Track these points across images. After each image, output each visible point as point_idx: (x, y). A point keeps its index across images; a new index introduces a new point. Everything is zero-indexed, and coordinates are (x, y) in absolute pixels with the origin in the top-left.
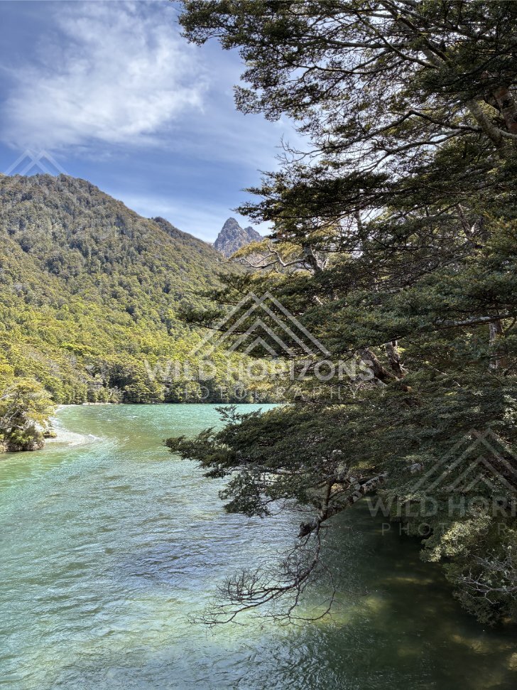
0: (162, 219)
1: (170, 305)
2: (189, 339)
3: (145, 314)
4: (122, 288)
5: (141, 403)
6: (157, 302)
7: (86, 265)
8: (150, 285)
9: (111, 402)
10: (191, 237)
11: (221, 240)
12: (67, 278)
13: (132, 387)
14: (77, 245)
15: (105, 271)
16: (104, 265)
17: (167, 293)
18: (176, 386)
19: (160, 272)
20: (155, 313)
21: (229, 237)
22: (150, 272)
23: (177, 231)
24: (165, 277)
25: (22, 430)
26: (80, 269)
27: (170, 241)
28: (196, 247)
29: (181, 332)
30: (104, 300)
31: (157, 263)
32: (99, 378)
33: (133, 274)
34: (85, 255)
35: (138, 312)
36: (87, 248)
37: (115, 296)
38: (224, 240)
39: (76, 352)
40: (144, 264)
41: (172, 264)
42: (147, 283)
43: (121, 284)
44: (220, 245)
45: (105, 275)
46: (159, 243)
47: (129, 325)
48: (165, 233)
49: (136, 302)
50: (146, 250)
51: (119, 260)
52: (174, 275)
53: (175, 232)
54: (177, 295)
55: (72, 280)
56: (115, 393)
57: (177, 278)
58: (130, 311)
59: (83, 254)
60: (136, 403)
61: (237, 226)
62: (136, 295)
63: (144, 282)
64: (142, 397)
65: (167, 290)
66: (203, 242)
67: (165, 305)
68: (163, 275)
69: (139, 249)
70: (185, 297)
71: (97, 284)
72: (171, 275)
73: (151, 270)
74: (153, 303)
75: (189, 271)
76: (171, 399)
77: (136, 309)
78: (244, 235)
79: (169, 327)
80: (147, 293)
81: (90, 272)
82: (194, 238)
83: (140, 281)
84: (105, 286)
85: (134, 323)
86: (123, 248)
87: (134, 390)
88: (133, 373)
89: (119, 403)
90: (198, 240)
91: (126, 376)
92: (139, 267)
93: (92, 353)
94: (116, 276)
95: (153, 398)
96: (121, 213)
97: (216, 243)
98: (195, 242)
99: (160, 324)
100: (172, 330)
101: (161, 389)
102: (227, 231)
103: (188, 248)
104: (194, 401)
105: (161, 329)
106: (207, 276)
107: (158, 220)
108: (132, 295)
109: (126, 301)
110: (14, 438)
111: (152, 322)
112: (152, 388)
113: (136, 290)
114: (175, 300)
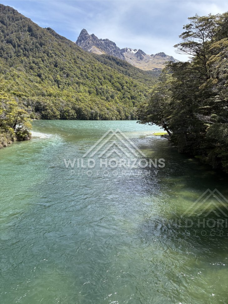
0: (50, 29)
1: (58, 73)
2: (68, 90)
3: (47, 77)
4: (34, 64)
5: (50, 119)
6: (52, 72)
7: (15, 52)
8: (48, 63)
9: (36, 119)
10: (65, 39)
11: (79, 41)
12: (7, 59)
13: (45, 112)
14: (9, 42)
15: (25, 55)
16: (24, 53)
17: (56, 67)
18: (65, 112)
19: (52, 57)
20: (51, 77)
21: (83, 39)
22: (47, 57)
23: (59, 36)
24: (55, 59)
25: (22, 131)
26: (13, 54)
27: (56, 41)
28: (68, 44)
29: (64, 87)
30: (26, 70)
31: (51, 52)
32: (30, 108)
33: (39, 57)
34: (14, 47)
35: (43, 77)
36: (15, 43)
37: (31, 68)
38: (81, 41)
39: (17, 96)
40: (44, 52)
41: (57, 53)
42: (46, 62)
43: (34, 62)
44: (79, 43)
45: (25, 58)
46: (50, 41)
47: (40, 83)
48: (53, 36)
49: (41, 71)
50: (44, 45)
51: (31, 50)
52: (59, 58)
53: (57, 36)
54: (61, 68)
55: (9, 60)
56: (37, 115)
57: (60, 60)
58: (39, 76)
59: (13, 46)
60: (47, 119)
61: (87, 34)
62: (42, 68)
63: (45, 62)
64: (50, 117)
65: (56, 66)
66: (71, 42)
67: (55, 73)
68: (53, 58)
69: (41, 45)
70: (65, 69)
71: (22, 62)
72: (57, 58)
73: (48, 55)
74: (50, 72)
75: (66, 56)
76: (63, 118)
77: (42, 75)
78: (90, 38)
79: (58, 84)
80: (47, 67)
81: (18, 56)
82: (67, 39)
83: (43, 61)
84: (26, 63)
85: (42, 81)
86: (33, 44)
87: (46, 113)
88: (45, 106)
89: (40, 119)
90: (69, 40)
91: (42, 107)
92: (41, 54)
93: (26, 96)
94: (31, 58)
95: (55, 117)
96: (31, 25)
97: (77, 42)
98: (67, 41)
99: (54, 82)
100: (60, 85)
101: (58, 113)
102: (82, 36)
103: (64, 44)
104: (73, 119)
105: (54, 85)
106: (75, 59)
107: (49, 29)
108: (39, 68)
109: (37, 71)
110: (19, 135)
111: (50, 82)
112: (54, 113)
113: (42, 65)
114: (60, 71)
